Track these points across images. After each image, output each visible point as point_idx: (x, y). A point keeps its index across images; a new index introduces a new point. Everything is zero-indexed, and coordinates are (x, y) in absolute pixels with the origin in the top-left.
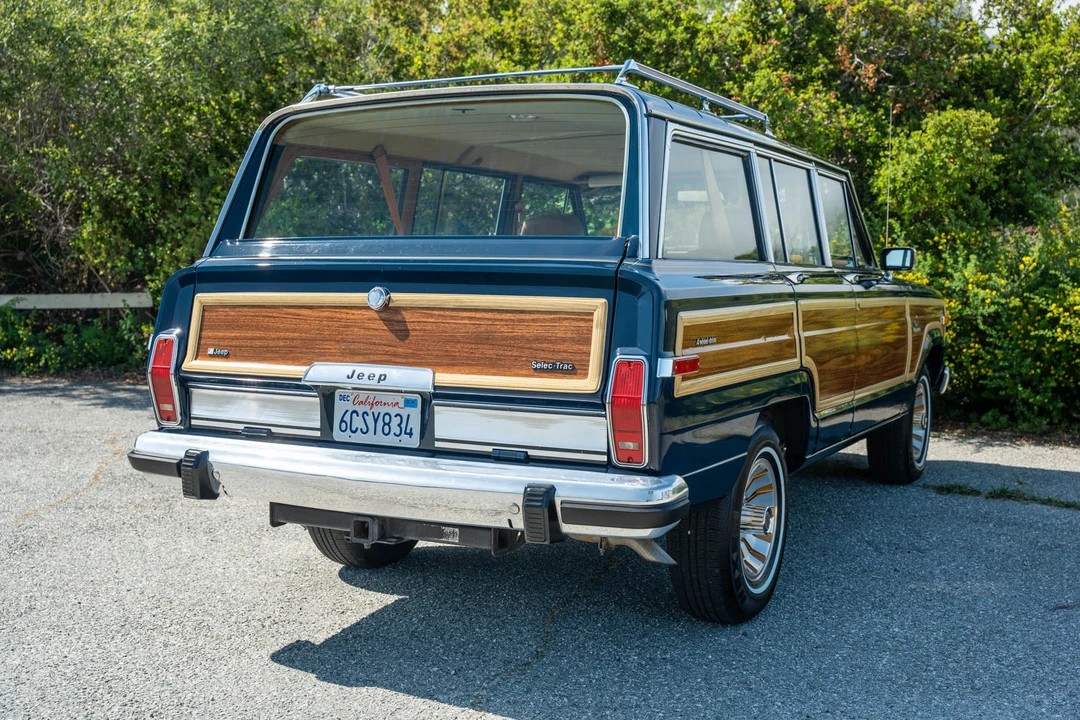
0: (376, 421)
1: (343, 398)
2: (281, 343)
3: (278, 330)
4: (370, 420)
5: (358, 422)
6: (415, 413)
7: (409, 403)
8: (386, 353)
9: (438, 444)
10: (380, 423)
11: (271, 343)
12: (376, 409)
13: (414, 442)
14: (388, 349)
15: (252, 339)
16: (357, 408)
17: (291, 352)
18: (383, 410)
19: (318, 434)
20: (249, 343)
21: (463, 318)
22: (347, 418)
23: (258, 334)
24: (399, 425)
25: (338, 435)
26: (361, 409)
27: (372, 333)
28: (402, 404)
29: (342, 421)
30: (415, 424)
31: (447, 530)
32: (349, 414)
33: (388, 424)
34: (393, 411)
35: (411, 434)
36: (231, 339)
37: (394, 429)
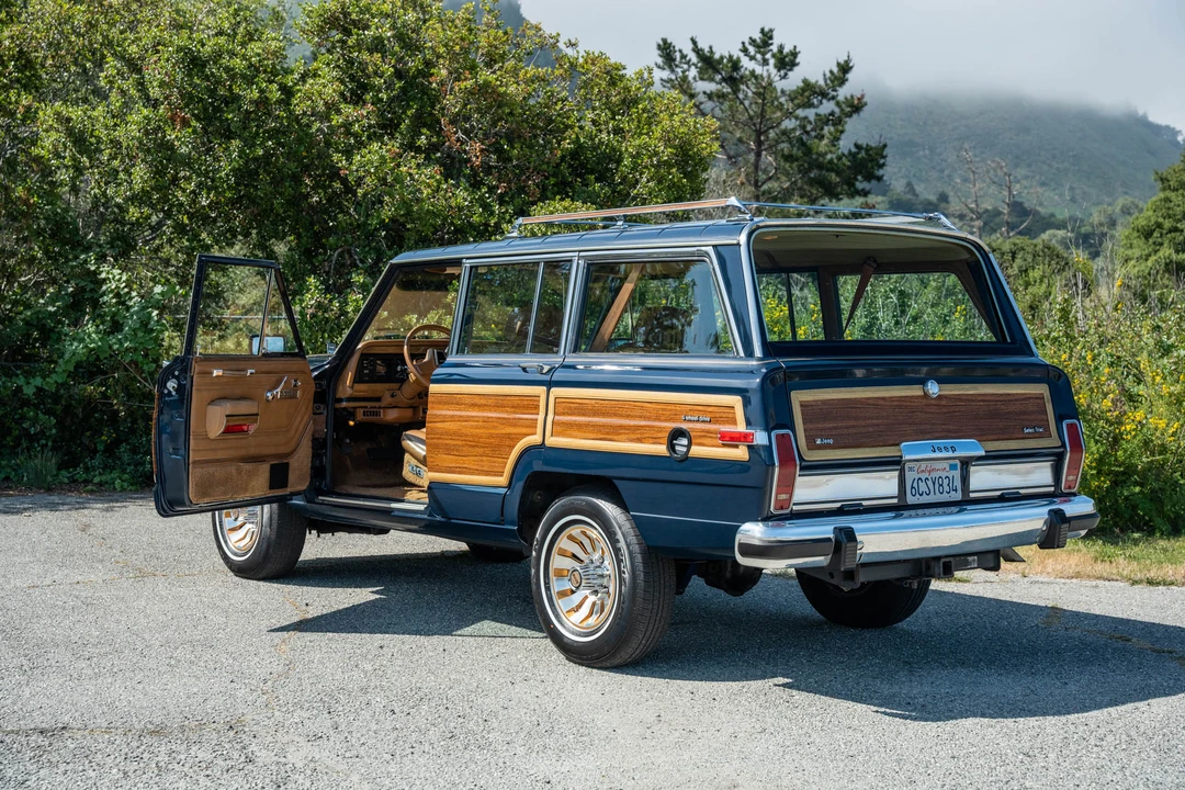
0: (934, 484)
1: (911, 469)
2: (871, 429)
3: (865, 418)
4: (930, 483)
5: (923, 487)
6: (957, 474)
7: (953, 467)
9: (972, 495)
10: (937, 486)
11: (864, 430)
12: (933, 475)
13: (958, 496)
15: (848, 428)
16: (920, 475)
17: (880, 436)
18: (937, 474)
19: (895, 501)
20: (846, 431)
21: (979, 401)
22: (915, 485)
24: (949, 485)
25: (911, 500)
26: (923, 476)
27: (930, 416)
28: (948, 469)
29: (912, 487)
30: (958, 483)
31: (970, 559)
32: (916, 482)
33: (942, 485)
34: (944, 475)
35: (956, 490)
36: (830, 429)
37: (946, 488)
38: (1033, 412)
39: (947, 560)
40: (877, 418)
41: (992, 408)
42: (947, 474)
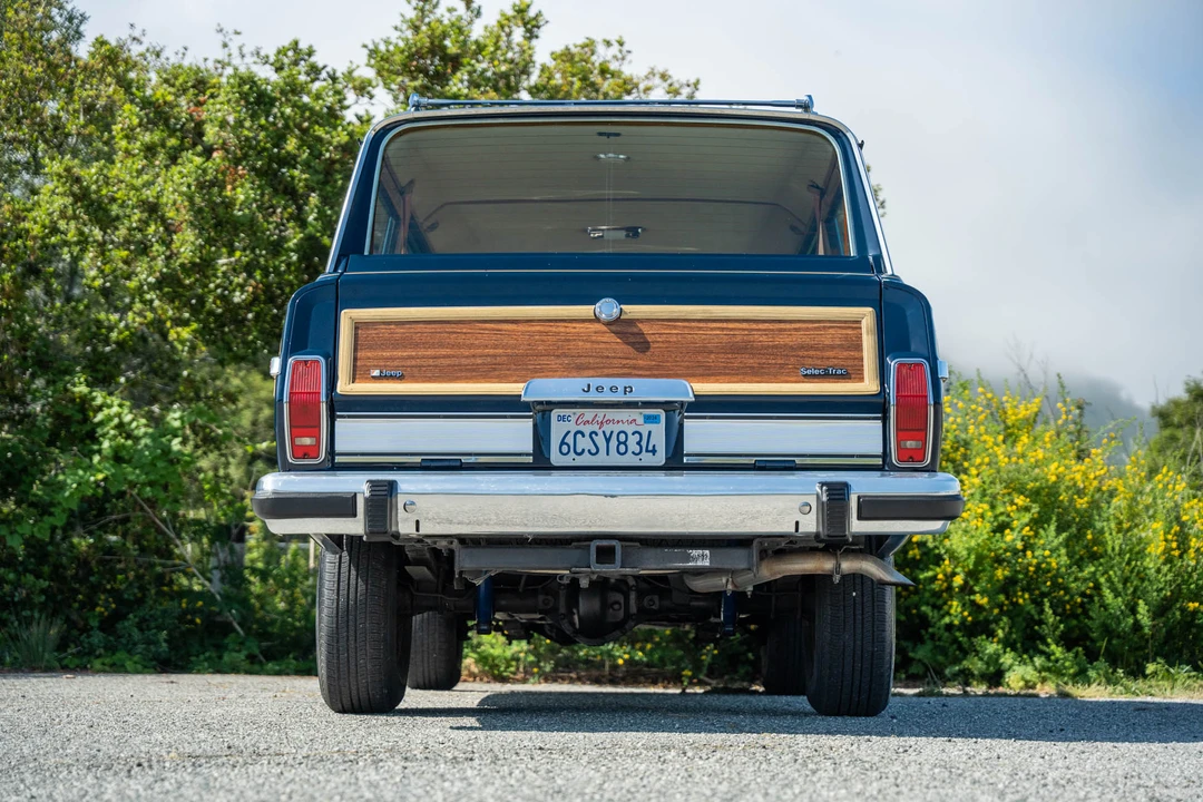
0: (608, 440)
1: (561, 418)
2: (479, 361)
3: (471, 346)
4: (600, 439)
5: (584, 443)
6: (658, 429)
7: (649, 419)
8: (624, 366)
9: (689, 459)
10: (614, 443)
11: (464, 361)
12: (608, 428)
13: (658, 458)
14: (625, 362)
15: (436, 357)
16: (581, 428)
17: (495, 369)
18: (617, 428)
19: (529, 459)
20: (431, 362)
21: (712, 328)
22: (570, 440)
23: (443, 352)
24: (639, 443)
25: (557, 458)
26: (587, 429)
27: (602, 346)
28: (638, 420)
29: (563, 443)
30: (659, 442)
32: (571, 436)
33: (625, 443)
34: (630, 429)
35: (654, 451)
36: (403, 358)
37: (633, 447)
38: (832, 347)
39: (605, 543)
40: (496, 347)
41: (739, 339)
42: (638, 429)
